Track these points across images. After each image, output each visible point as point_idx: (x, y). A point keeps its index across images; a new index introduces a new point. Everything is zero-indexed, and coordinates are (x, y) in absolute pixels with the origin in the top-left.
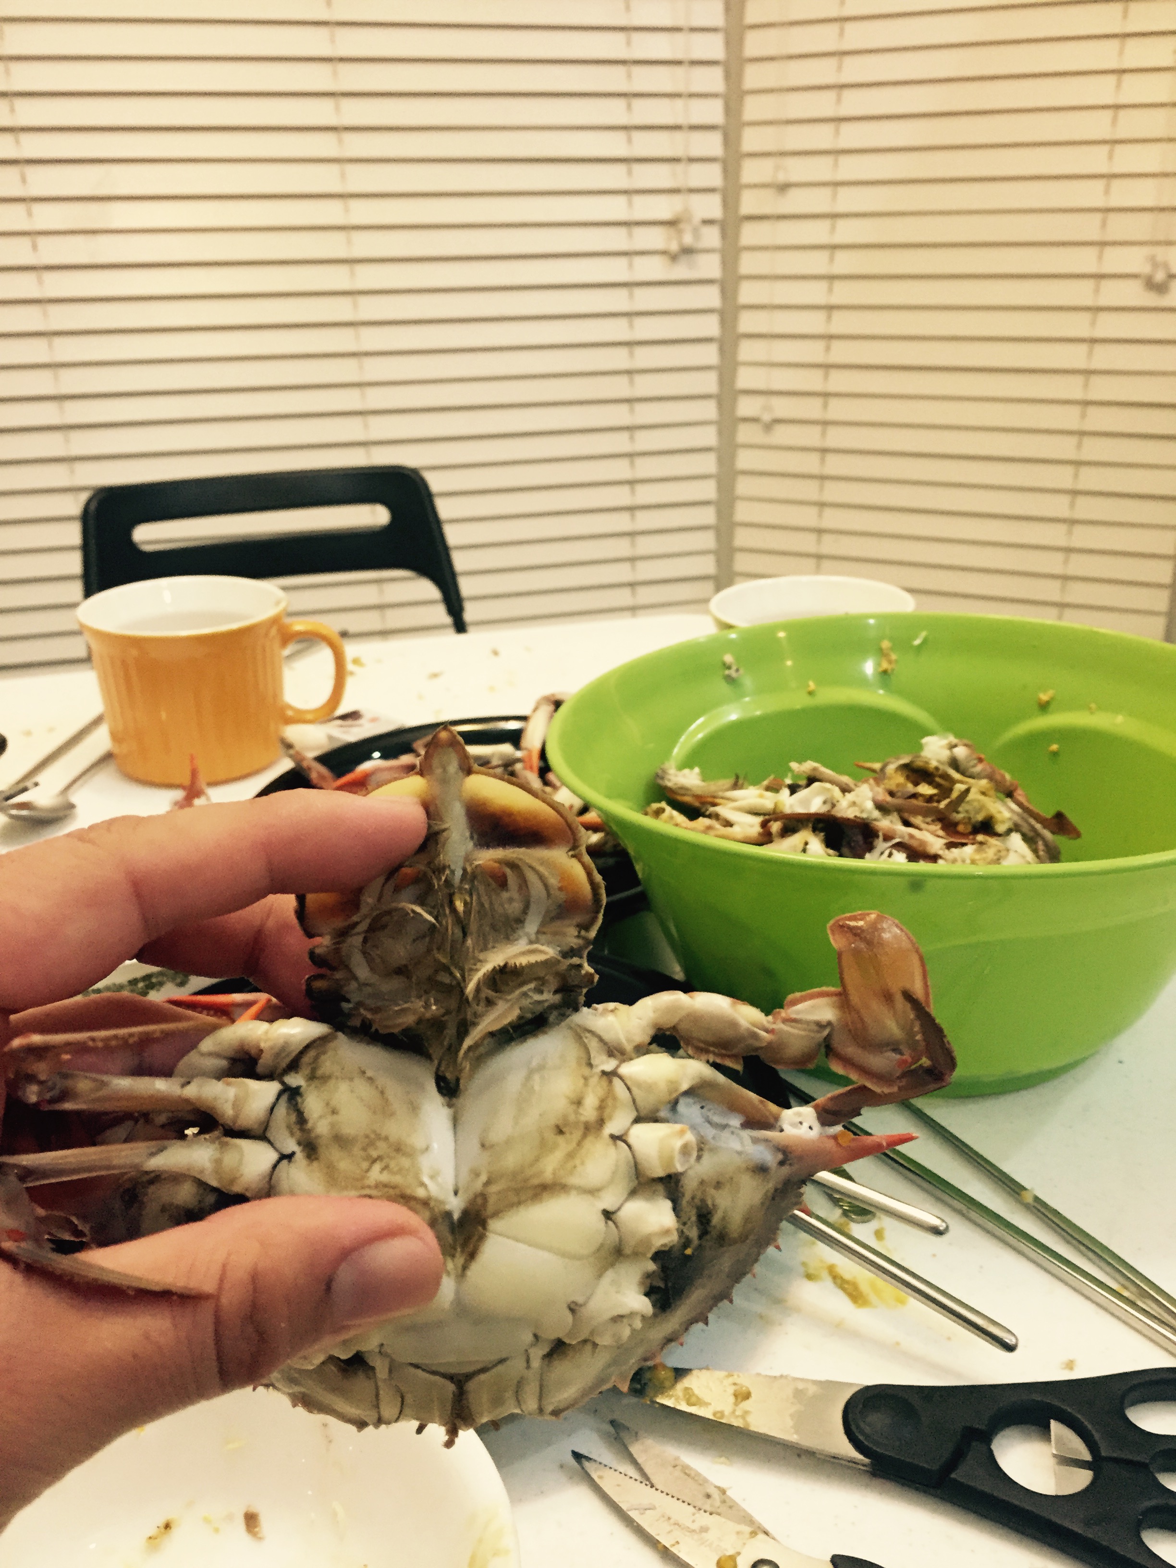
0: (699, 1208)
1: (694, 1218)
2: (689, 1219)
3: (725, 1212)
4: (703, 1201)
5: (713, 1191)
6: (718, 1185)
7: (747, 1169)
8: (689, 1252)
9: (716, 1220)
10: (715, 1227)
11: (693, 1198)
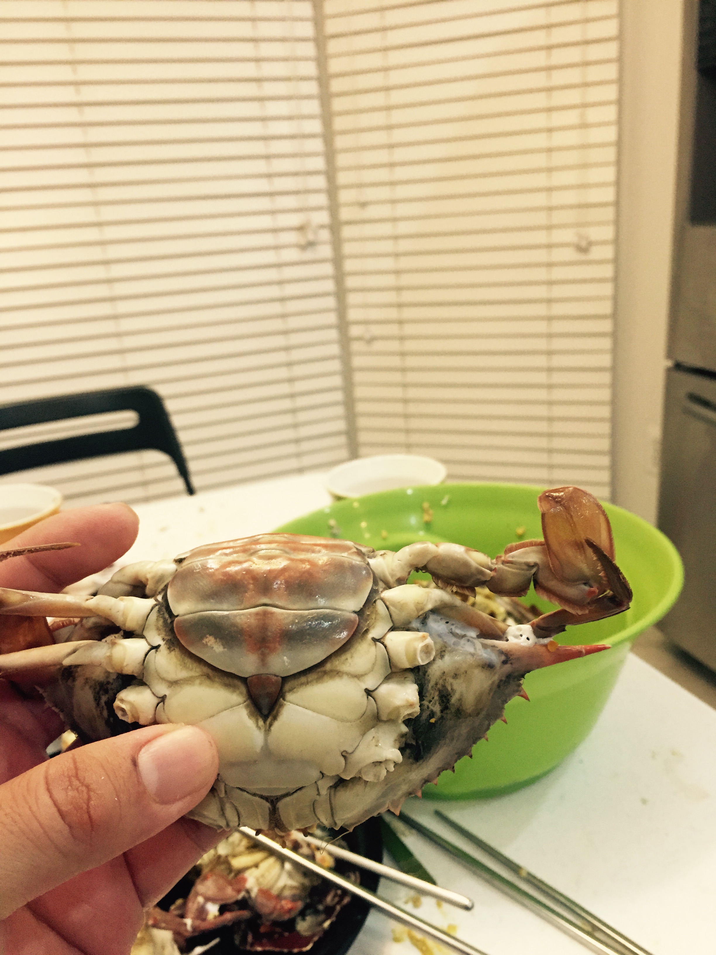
0: (440, 691)
1: (436, 698)
2: (433, 698)
3: (462, 695)
4: (444, 686)
5: (451, 680)
6: (456, 676)
7: (478, 666)
8: (433, 720)
9: (454, 700)
10: (453, 705)
11: (436, 684)
